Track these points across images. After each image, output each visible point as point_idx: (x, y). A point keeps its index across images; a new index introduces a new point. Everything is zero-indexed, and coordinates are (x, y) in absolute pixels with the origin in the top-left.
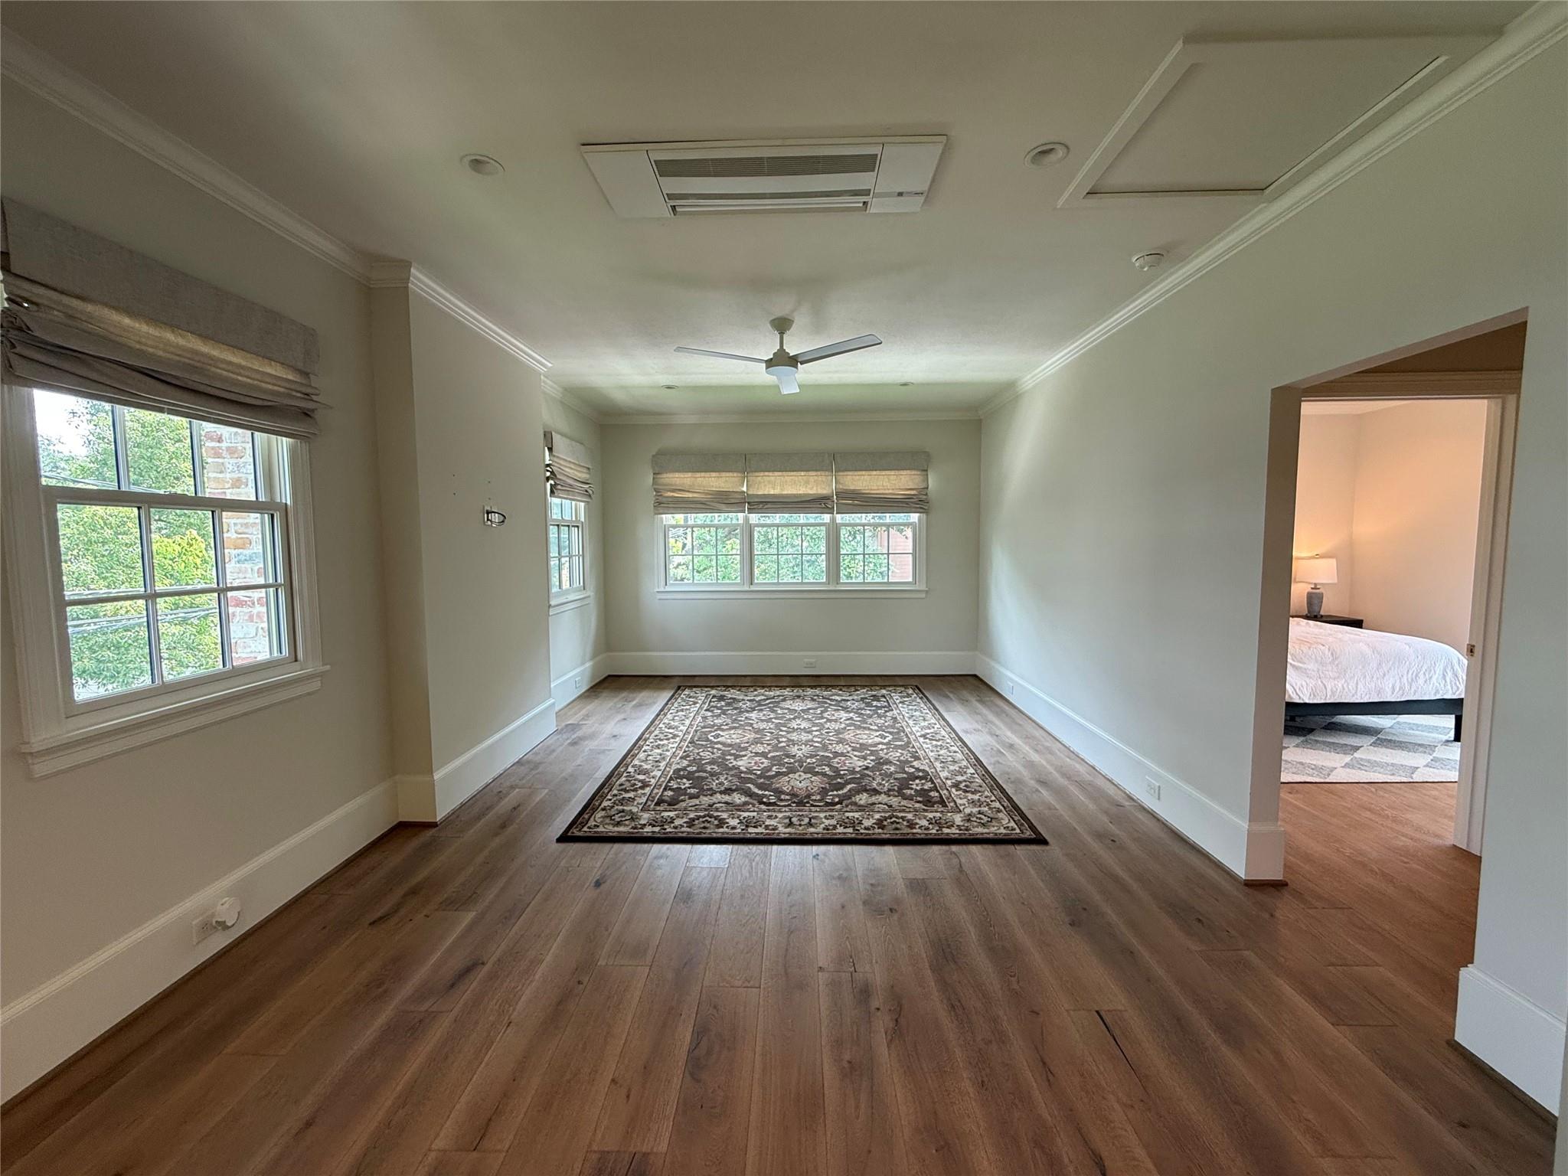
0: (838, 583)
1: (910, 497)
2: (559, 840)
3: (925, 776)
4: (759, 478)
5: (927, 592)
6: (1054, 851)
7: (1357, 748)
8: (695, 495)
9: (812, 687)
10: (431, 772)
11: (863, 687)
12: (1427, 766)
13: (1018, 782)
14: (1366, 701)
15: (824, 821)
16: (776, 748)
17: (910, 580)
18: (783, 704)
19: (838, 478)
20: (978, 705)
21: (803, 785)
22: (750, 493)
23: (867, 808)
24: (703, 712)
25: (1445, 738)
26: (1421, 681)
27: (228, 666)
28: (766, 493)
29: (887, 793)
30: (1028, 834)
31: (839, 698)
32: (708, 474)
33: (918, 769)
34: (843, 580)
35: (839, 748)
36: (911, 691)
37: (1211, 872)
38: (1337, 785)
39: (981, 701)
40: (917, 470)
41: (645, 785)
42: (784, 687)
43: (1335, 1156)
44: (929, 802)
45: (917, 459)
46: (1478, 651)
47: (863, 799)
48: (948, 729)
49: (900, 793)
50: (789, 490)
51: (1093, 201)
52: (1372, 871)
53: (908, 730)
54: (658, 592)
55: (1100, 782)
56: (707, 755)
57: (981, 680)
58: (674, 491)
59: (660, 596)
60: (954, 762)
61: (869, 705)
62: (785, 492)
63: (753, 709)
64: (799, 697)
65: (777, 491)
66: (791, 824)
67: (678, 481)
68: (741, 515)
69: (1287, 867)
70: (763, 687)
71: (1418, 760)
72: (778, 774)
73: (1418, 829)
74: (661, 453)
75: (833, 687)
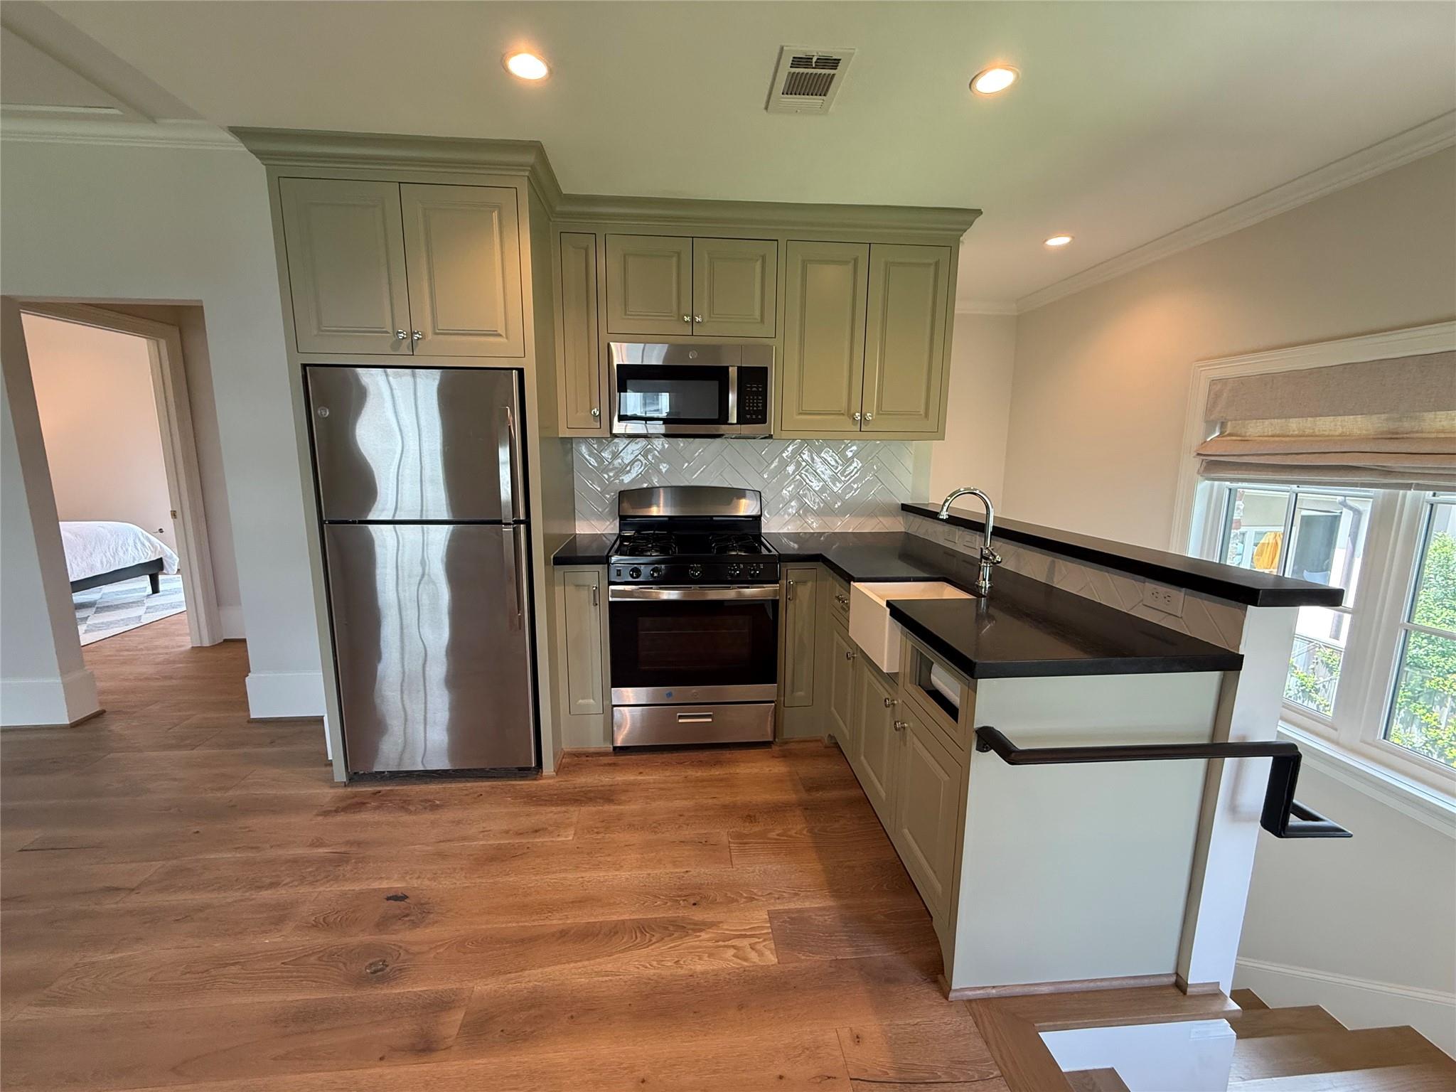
7: (86, 618)
12: (146, 613)
14: (83, 578)
25: (146, 594)
26: (121, 554)
37: (44, 735)
38: (90, 646)
43: (231, 788)
46: (179, 514)
52: (157, 679)
69: (101, 703)
71: (139, 611)
73: (167, 647)
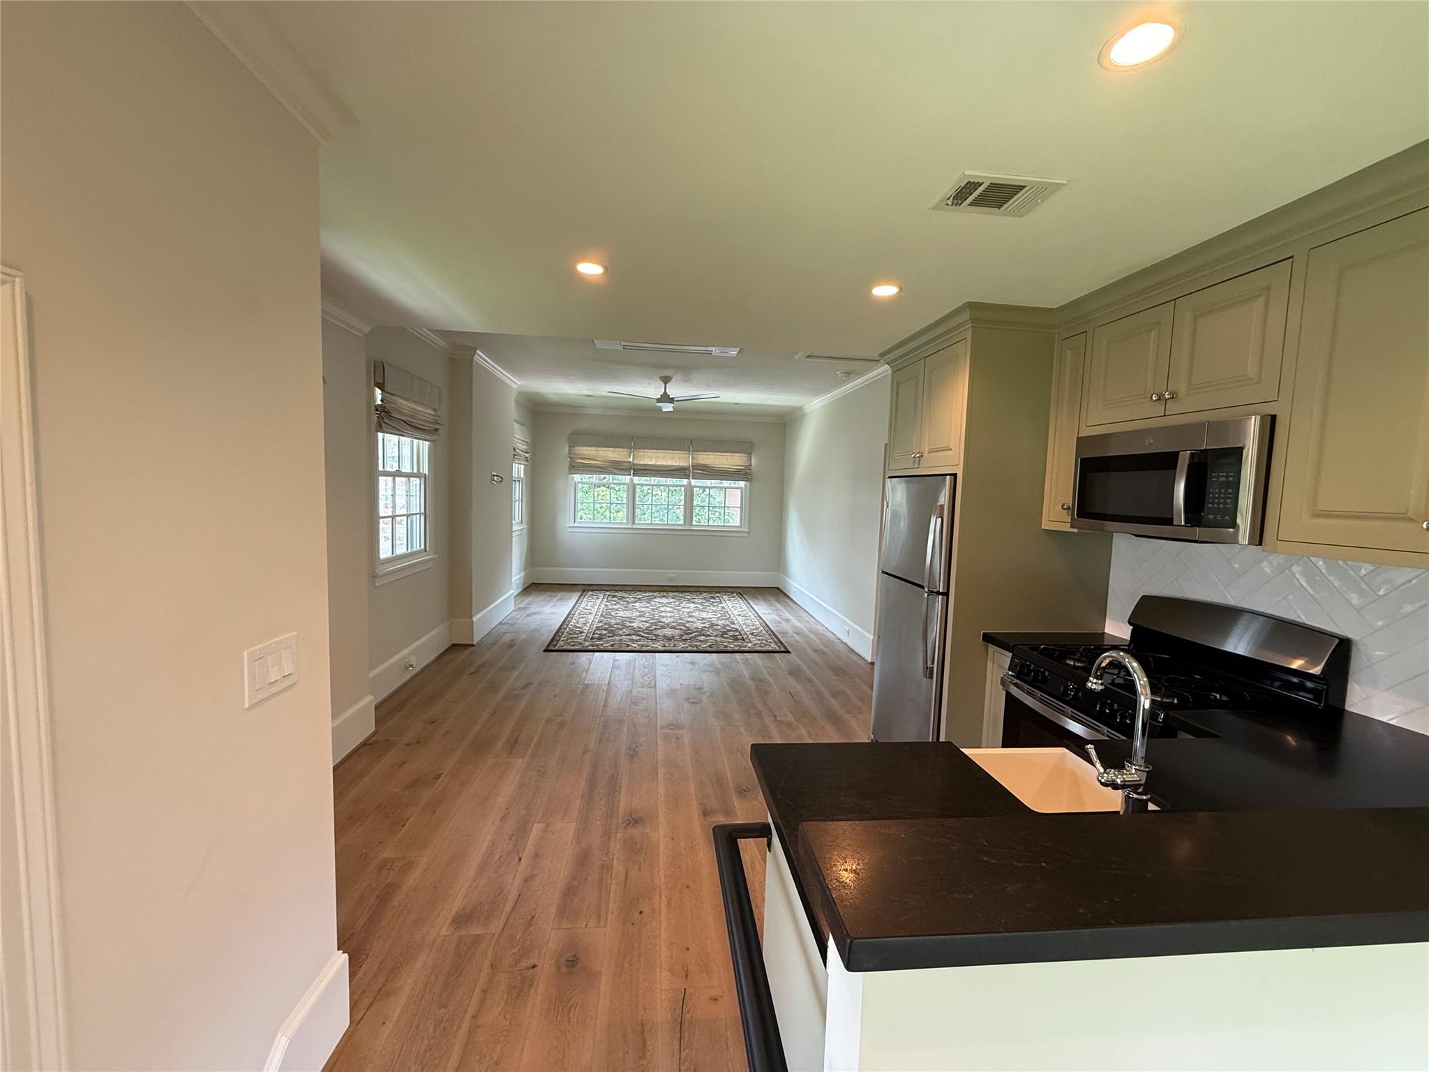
0: (691, 525)
1: (739, 471)
2: (545, 651)
3: (737, 630)
4: (641, 454)
5: (748, 532)
6: (793, 656)
8: (598, 462)
9: (672, 592)
10: (471, 617)
11: (705, 592)
13: (785, 633)
15: (681, 646)
16: (653, 619)
17: (738, 524)
18: (655, 600)
19: (694, 456)
20: (776, 603)
21: (670, 633)
22: (635, 462)
23: (705, 641)
24: (604, 603)
27: (409, 551)
28: (646, 463)
29: (715, 636)
30: (783, 649)
31: (690, 598)
32: (606, 449)
33: (733, 628)
34: (694, 523)
35: (690, 619)
36: (735, 595)
39: (777, 600)
40: (744, 453)
41: (581, 633)
42: (655, 592)
44: (737, 640)
45: (745, 447)
47: (702, 638)
48: (754, 612)
49: (722, 636)
50: (661, 462)
51: (809, 360)
53: (730, 612)
54: (569, 527)
55: (828, 634)
56: (613, 621)
57: (781, 590)
58: (584, 459)
59: (570, 530)
60: (753, 625)
61: (708, 601)
62: (658, 464)
63: (636, 602)
64: (664, 596)
65: (653, 462)
66: (664, 646)
67: (586, 453)
68: (628, 477)
70: (641, 591)
72: (655, 629)
74: (574, 433)
75: (686, 592)
